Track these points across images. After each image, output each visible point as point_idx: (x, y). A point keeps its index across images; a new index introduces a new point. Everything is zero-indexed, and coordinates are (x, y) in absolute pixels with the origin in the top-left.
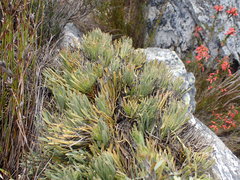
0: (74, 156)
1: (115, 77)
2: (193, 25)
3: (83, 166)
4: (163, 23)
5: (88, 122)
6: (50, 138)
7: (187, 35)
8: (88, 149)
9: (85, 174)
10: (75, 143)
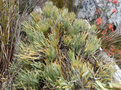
0: (35, 65)
1: (59, 25)
2: (95, 9)
3: (41, 71)
4: (81, 7)
5: (44, 47)
6: (22, 55)
7: (92, 13)
8: (44, 62)
9: (42, 75)
10: (36, 58)
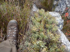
1: (45, 20)
2: (66, 7)
4: (58, 6)
5: (39, 27)
7: (64, 9)
8: (39, 32)
10: (37, 30)
